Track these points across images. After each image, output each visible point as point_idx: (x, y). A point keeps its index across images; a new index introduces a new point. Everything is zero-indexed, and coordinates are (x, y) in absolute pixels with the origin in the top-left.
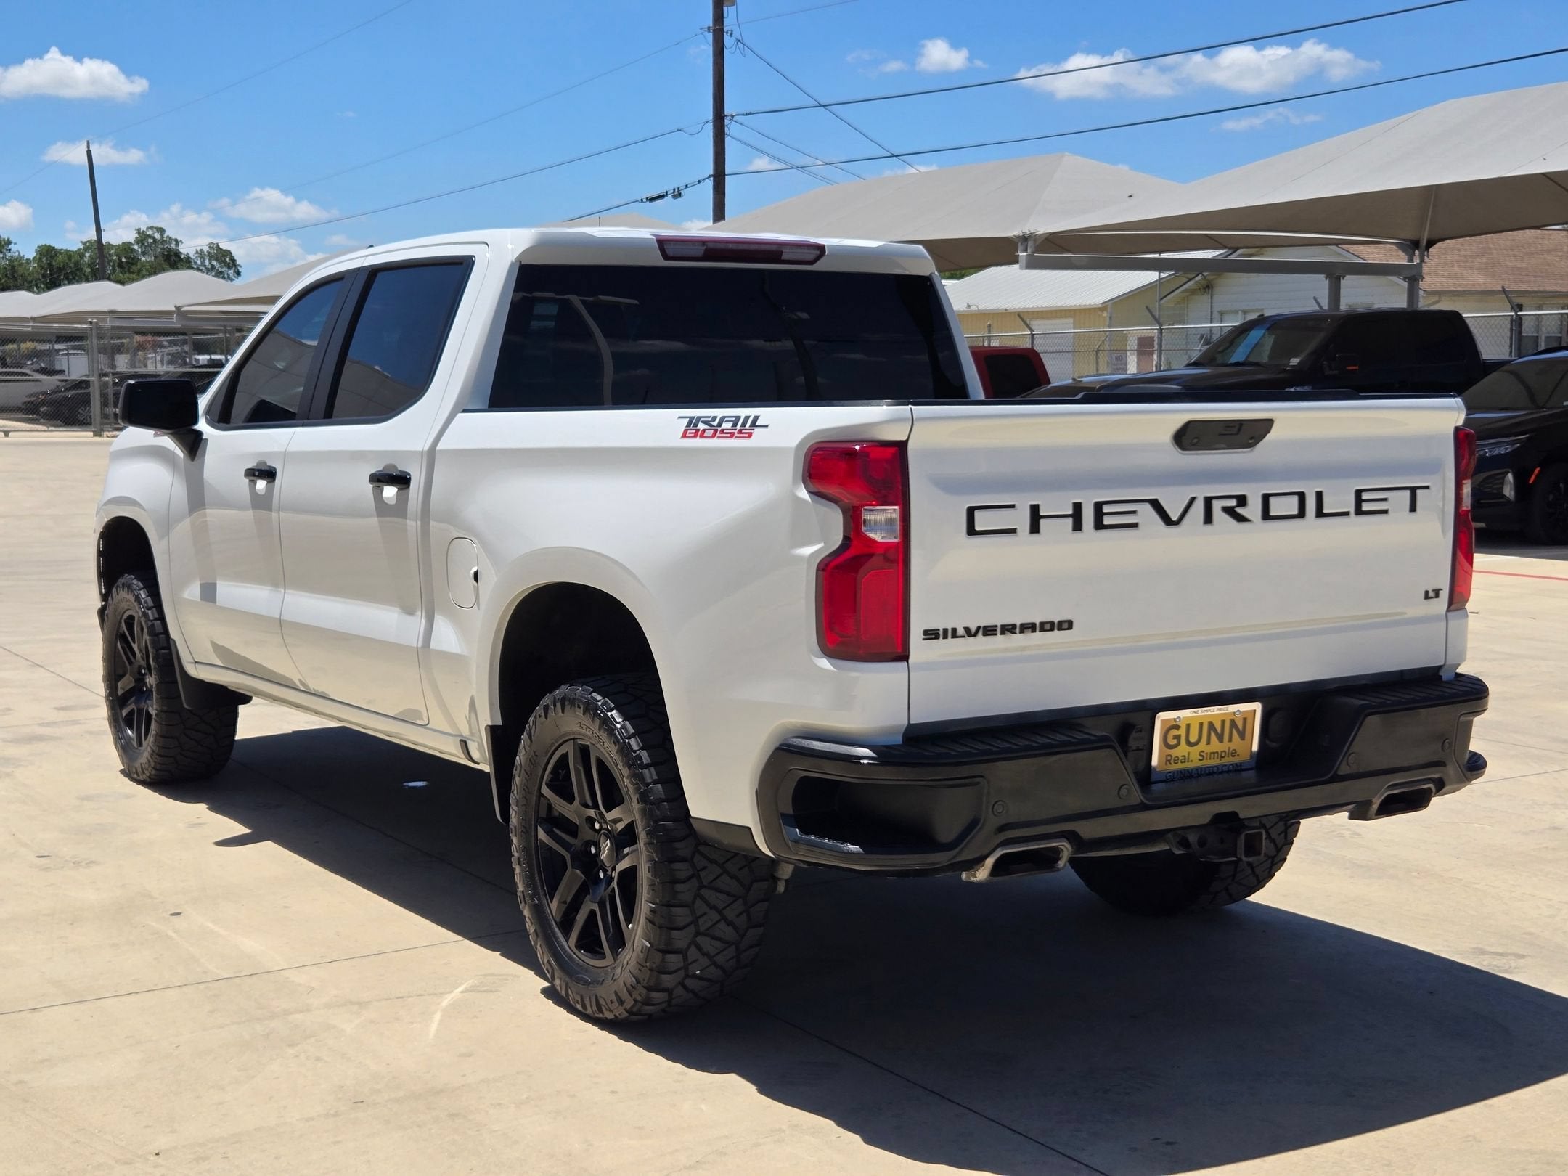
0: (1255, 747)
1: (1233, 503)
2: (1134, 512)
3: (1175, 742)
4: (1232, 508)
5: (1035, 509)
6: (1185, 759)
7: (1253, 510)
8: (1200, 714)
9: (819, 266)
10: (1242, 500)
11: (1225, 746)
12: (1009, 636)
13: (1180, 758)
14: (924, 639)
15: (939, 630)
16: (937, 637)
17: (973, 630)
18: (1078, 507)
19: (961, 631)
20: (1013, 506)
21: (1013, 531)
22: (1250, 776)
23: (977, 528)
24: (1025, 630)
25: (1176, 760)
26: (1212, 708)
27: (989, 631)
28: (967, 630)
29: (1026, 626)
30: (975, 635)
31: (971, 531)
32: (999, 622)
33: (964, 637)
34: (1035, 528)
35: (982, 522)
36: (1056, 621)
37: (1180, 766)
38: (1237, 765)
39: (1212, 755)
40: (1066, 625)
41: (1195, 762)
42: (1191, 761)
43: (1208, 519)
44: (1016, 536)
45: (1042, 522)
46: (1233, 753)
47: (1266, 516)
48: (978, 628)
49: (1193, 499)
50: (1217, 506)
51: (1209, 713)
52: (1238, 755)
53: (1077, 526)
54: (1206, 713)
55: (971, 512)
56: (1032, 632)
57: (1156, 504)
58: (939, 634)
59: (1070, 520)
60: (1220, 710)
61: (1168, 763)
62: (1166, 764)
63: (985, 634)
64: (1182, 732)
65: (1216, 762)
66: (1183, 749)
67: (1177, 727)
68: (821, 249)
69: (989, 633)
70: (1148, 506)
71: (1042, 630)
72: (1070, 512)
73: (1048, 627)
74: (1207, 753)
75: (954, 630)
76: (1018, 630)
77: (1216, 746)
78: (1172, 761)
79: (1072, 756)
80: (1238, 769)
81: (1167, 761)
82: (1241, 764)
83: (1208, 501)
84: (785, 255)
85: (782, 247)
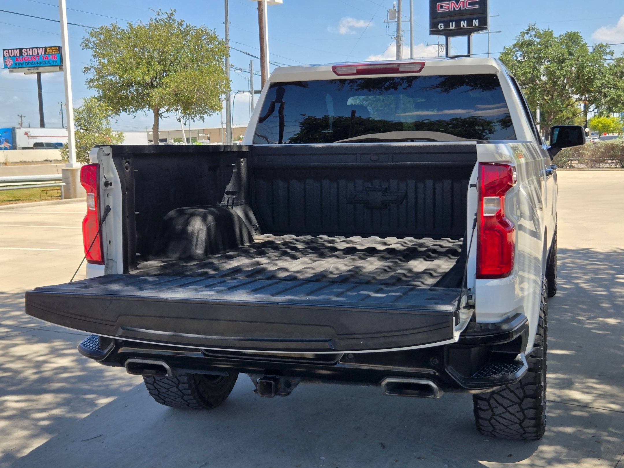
68: (423, 64)
84: (401, 69)
85: (399, 66)
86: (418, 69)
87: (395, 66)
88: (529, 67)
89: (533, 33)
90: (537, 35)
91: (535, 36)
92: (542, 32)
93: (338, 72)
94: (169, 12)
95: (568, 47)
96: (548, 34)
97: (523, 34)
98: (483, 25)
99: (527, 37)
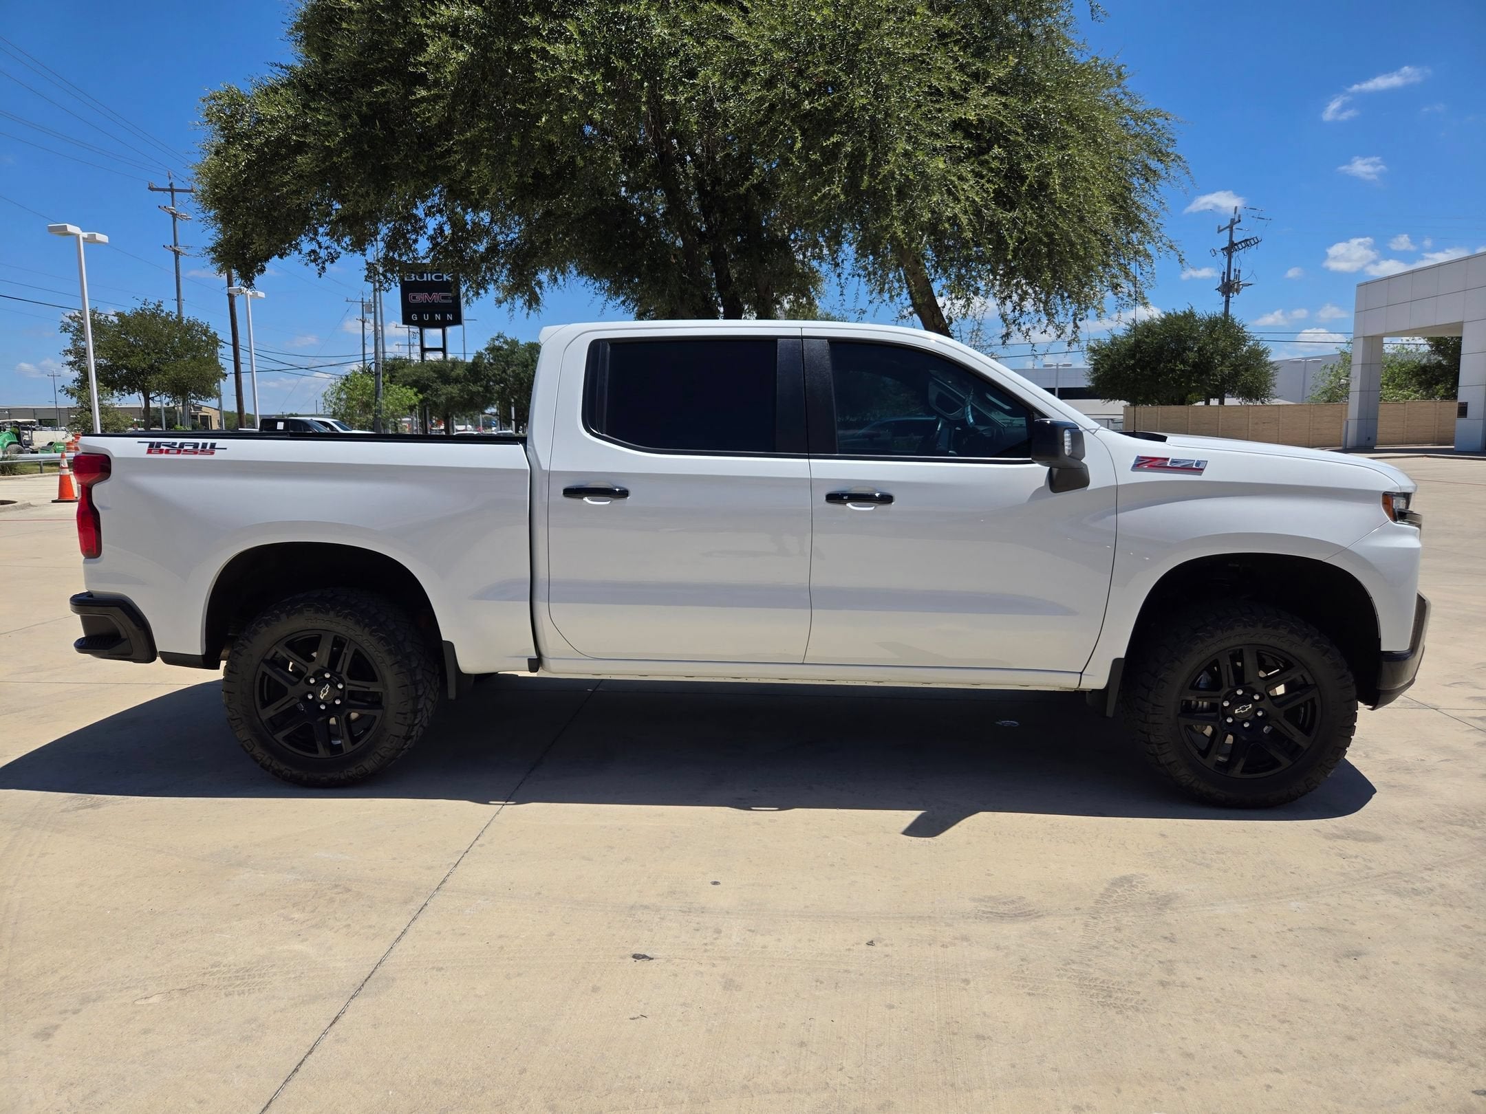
88: (498, 370)
89: (502, 340)
90: (506, 342)
91: (504, 342)
92: (509, 340)
94: (157, 303)
95: (530, 354)
96: (514, 343)
97: (493, 340)
98: (457, 320)
99: (497, 343)
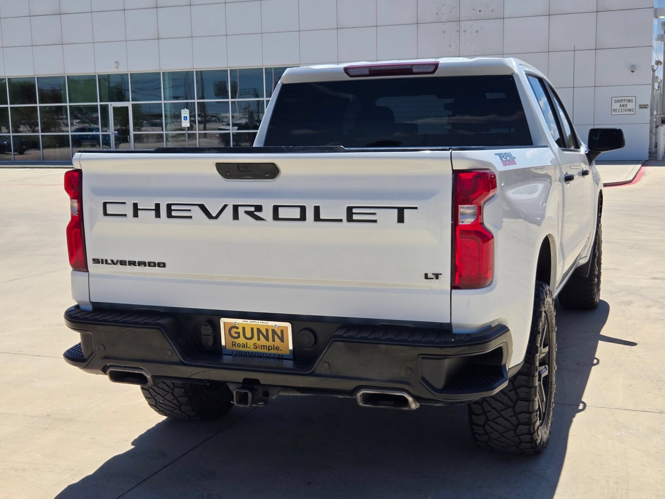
0: (291, 347)
1: (253, 209)
2: (190, 210)
3: (236, 335)
4: (253, 212)
5: (135, 205)
6: (244, 346)
7: (267, 213)
8: (249, 323)
9: (437, 74)
10: (259, 208)
11: (270, 343)
12: (132, 267)
13: (242, 345)
14: (93, 263)
15: (99, 259)
16: (99, 263)
17: (115, 261)
18: (158, 206)
19: (110, 262)
20: (124, 203)
21: (125, 215)
22: (289, 364)
23: (108, 213)
24: (141, 265)
25: (239, 345)
26: (257, 321)
27: (123, 263)
28: (112, 261)
29: (141, 263)
30: (116, 264)
31: (105, 214)
32: (128, 259)
33: (111, 264)
34: (136, 215)
35: (111, 209)
36: (157, 262)
37: (241, 349)
38: (279, 355)
39: (263, 347)
40: (162, 265)
41: (251, 349)
42: (249, 348)
43: (236, 216)
44: (127, 218)
45: (139, 211)
46: (277, 348)
47: (276, 217)
48: (117, 261)
49: (225, 206)
50: (241, 210)
51: (255, 323)
52: (281, 350)
53: (158, 215)
54: (253, 323)
55: (105, 204)
56: (144, 266)
57: (202, 207)
58: (99, 261)
59: (154, 212)
60: (263, 323)
61: (234, 346)
62: (233, 346)
63: (121, 264)
64: (240, 330)
65: (266, 351)
66: (242, 340)
67: (237, 328)
68: (436, 65)
69: (123, 264)
70: (197, 207)
71: (149, 266)
72: (154, 208)
73: (152, 264)
74: (259, 345)
75: (106, 260)
76: (137, 264)
77: (263, 341)
78: (236, 345)
79: (138, 330)
80: (281, 358)
81: (233, 345)
82: (282, 355)
83: (236, 208)
84: (414, 70)
85: (412, 66)
86: (432, 70)
87: (408, 67)
93: (349, 73)
